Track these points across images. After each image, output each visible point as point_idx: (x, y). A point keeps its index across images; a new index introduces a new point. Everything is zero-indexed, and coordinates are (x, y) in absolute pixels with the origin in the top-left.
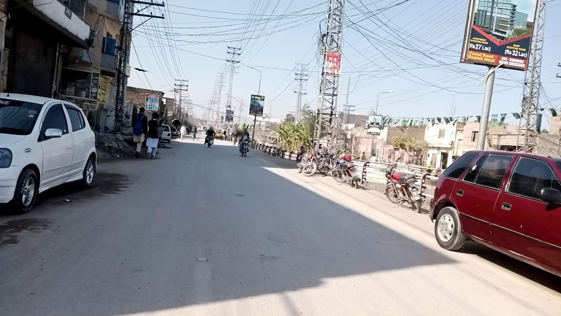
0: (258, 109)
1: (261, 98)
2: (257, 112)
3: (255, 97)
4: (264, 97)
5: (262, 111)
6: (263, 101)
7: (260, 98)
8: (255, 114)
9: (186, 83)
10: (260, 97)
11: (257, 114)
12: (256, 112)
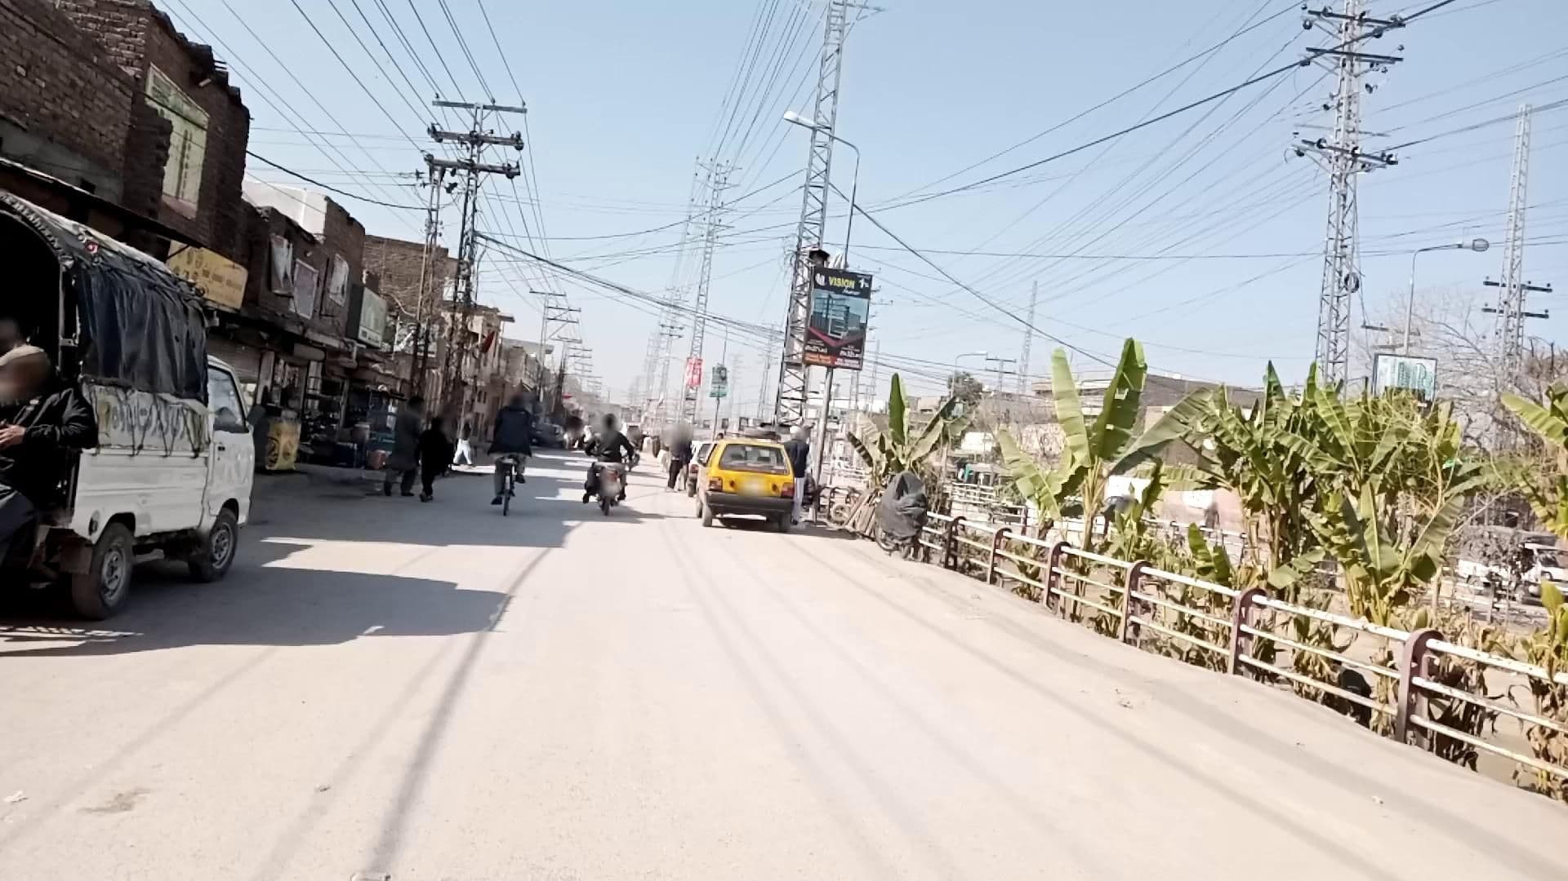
0: (844, 334)
1: (857, 284)
2: (840, 349)
3: (832, 280)
4: (869, 281)
5: (859, 345)
6: (866, 301)
7: (852, 284)
8: (828, 360)
9: (506, 124)
10: (853, 276)
11: (839, 361)
12: (834, 352)
